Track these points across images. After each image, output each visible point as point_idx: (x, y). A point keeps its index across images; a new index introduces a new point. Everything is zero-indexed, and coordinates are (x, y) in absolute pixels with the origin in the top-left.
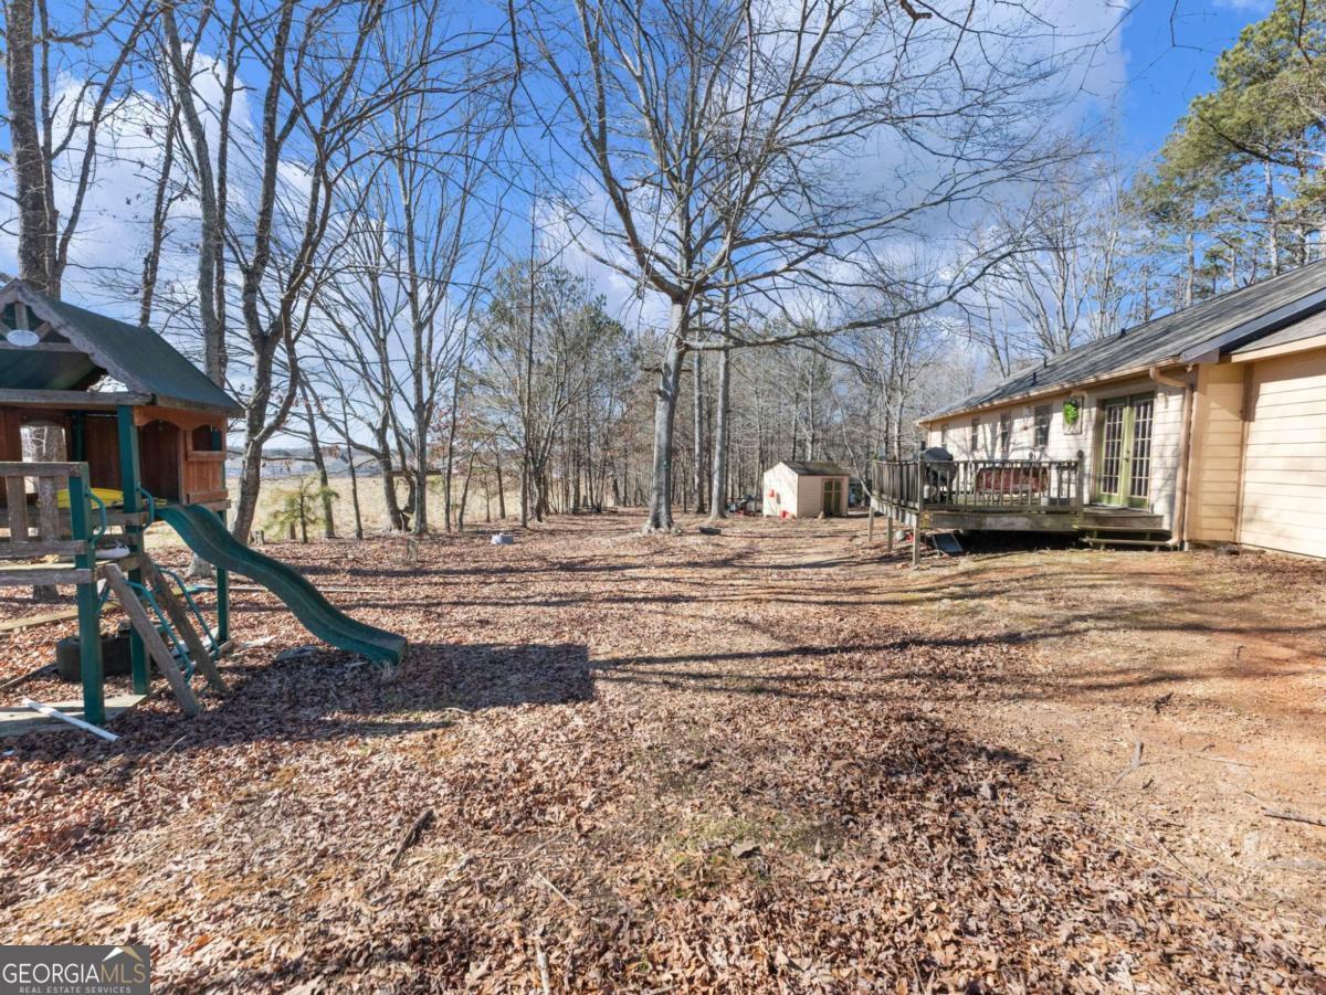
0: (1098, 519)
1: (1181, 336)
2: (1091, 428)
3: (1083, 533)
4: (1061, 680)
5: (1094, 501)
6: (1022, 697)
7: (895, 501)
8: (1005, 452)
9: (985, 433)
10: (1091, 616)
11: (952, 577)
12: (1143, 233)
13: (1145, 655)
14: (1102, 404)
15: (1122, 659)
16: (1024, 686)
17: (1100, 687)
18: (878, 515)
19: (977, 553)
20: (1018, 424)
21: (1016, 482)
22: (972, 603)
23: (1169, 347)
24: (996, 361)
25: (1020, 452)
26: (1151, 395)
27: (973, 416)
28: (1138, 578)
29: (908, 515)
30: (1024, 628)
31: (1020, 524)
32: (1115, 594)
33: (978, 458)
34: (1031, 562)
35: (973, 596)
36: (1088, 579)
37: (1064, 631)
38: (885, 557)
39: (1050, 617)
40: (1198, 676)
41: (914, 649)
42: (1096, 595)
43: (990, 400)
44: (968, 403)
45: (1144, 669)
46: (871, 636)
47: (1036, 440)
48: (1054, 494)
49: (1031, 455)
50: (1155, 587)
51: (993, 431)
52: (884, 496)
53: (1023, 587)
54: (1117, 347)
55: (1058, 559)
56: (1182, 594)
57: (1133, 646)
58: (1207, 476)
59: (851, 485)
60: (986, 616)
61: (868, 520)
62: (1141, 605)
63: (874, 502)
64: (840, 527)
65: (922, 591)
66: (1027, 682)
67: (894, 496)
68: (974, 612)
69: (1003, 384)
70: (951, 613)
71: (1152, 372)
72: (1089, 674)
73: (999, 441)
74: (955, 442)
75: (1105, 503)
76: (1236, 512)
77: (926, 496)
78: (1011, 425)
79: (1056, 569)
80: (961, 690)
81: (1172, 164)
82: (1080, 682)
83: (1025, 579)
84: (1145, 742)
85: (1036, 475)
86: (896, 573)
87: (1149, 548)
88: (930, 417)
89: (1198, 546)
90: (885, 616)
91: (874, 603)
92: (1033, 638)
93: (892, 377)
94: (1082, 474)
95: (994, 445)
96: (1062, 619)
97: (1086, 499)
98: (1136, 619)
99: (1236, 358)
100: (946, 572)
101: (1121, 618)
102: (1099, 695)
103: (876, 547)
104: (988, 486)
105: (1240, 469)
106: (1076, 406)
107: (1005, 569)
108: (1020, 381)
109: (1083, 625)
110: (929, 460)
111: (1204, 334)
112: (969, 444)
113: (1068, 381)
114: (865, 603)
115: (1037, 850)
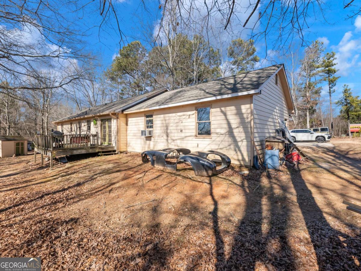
0: (102, 148)
1: (115, 107)
2: (100, 126)
3: (99, 152)
4: (90, 192)
5: (102, 144)
6: (79, 201)
7: (44, 148)
8: (80, 132)
9: (74, 126)
10: (98, 174)
11: (63, 170)
12: (109, 82)
13: (108, 180)
14: (102, 120)
15: (103, 183)
16: (80, 197)
17: (99, 191)
18: (38, 153)
19: (71, 161)
20: (83, 124)
21: (82, 140)
22: (68, 177)
23: (113, 109)
24: (78, 107)
25: (84, 132)
26: (111, 119)
27: (71, 121)
28: (109, 162)
29: (48, 153)
30: (82, 181)
31: (83, 152)
32: (104, 167)
33: (73, 134)
34: (86, 162)
35: (69, 175)
36: (98, 164)
37: (92, 179)
38: (40, 167)
39: (89, 176)
40: (118, 182)
41: (46, 197)
42: (100, 168)
43: (75, 117)
44: (69, 118)
45: (108, 184)
46: (29, 197)
47: (88, 129)
48: (92, 143)
49: (87, 133)
50: (112, 163)
51: (76, 126)
52: (40, 147)
53: (83, 169)
54: (105, 107)
55: (93, 160)
56: (117, 164)
57: (106, 179)
58: (122, 137)
59: (28, 144)
60: (72, 180)
61: (34, 156)
62: (109, 168)
63: (36, 149)
64: (23, 159)
65: (52, 176)
66: (81, 196)
67: (43, 147)
68: (68, 179)
69: (79, 113)
70: (61, 182)
71: (110, 114)
72: (96, 189)
73: (78, 129)
74: (65, 129)
75: (104, 144)
76: (127, 145)
77: (54, 146)
78: (81, 124)
79: (92, 163)
80: (60, 205)
81: (114, 69)
82: (94, 191)
83: (84, 167)
84: (106, 201)
85: (87, 138)
86: (44, 172)
87: (112, 154)
88: (57, 121)
89: (121, 152)
90: (36, 188)
91: (33, 185)
92: (84, 183)
93: (43, 107)
94: (98, 138)
95: (77, 130)
96: (92, 176)
97: (100, 144)
98: (107, 172)
99: (124, 113)
100: (61, 169)
101: (104, 172)
102: (98, 193)
103: (37, 165)
104: (74, 142)
105: (127, 136)
106: (96, 121)
107: (79, 165)
108: (83, 113)
109: (96, 176)
110: (54, 135)
111: (119, 107)
112: (70, 130)
113: (94, 114)
114: (30, 185)
115: (76, 244)
